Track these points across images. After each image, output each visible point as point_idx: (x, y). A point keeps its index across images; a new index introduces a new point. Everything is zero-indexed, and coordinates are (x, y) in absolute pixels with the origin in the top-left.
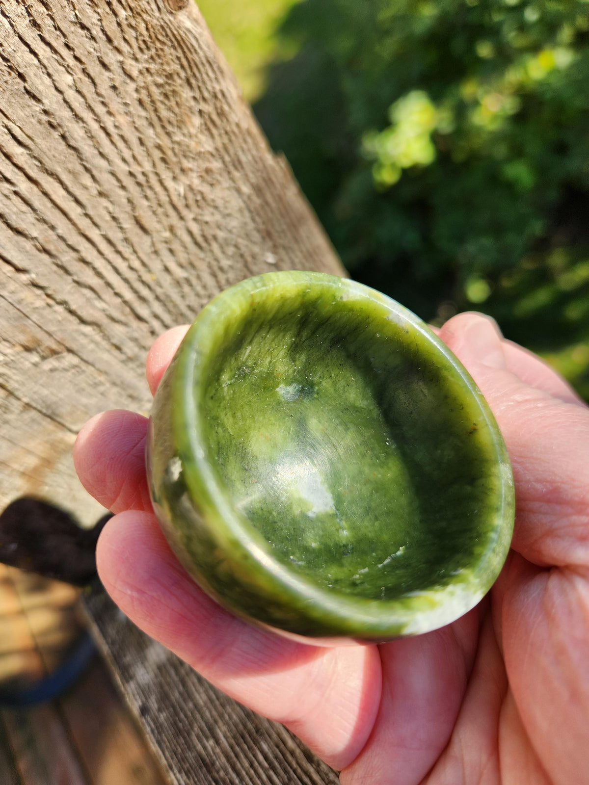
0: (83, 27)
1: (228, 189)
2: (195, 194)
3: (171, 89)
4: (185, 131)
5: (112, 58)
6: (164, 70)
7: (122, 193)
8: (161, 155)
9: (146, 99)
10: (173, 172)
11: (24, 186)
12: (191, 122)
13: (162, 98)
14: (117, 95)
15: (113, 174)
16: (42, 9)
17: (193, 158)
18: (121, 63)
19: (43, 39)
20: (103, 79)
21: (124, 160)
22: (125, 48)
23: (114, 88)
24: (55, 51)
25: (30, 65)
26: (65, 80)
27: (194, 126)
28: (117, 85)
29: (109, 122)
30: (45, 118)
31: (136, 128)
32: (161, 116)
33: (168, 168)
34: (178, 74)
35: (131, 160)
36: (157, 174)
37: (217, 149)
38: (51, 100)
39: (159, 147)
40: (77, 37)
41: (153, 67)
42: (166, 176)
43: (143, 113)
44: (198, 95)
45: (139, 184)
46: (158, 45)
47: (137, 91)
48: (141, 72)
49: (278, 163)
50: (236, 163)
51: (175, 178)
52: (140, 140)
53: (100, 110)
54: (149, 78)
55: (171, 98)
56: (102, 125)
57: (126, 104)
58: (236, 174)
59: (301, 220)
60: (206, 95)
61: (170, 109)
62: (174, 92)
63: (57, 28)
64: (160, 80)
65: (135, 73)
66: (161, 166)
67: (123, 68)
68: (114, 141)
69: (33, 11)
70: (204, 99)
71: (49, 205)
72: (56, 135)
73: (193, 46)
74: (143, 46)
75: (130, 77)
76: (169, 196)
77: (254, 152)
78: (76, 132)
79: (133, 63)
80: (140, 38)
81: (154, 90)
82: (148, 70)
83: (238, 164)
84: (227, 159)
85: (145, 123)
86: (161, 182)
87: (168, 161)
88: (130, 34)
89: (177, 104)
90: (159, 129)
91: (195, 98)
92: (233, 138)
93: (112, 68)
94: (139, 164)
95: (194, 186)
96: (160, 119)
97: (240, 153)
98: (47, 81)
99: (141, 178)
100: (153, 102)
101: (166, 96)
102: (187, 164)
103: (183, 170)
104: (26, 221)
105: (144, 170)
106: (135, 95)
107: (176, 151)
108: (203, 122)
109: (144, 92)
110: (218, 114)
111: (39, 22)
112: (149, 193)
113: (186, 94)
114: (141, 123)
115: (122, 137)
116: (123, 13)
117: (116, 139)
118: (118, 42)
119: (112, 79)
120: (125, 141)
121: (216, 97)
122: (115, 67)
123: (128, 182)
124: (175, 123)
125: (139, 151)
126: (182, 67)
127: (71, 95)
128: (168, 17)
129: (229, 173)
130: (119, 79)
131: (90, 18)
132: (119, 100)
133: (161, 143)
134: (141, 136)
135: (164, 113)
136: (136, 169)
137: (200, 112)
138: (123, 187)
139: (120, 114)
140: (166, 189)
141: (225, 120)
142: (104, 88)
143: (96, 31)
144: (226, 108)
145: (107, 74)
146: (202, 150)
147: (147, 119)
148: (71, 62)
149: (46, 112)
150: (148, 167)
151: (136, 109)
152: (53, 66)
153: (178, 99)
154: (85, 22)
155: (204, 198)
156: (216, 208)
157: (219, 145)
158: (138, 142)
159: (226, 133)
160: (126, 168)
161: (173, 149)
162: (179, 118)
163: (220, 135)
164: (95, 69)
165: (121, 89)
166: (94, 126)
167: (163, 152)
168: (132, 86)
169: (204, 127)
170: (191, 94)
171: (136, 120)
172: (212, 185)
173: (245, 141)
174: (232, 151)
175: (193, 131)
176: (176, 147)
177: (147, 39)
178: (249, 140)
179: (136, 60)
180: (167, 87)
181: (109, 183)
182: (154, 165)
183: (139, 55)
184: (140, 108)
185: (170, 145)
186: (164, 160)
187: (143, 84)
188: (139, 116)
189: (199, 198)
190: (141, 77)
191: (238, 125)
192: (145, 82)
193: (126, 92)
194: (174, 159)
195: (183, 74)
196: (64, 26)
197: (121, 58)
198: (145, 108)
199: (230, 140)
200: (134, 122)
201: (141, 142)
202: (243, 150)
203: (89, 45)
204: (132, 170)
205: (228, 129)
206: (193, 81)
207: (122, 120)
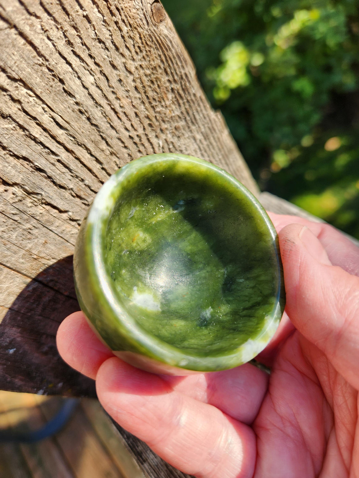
0: (100, 41)
1: (188, 138)
2: (168, 144)
3: (155, 77)
4: (163, 104)
5: (119, 61)
6: (151, 65)
7: (125, 150)
8: (149, 122)
9: (140, 86)
10: (156, 132)
11: (64, 156)
12: (167, 97)
13: (149, 83)
14: (121, 85)
15: (119, 139)
16: (74, 32)
17: (168, 121)
18: (124, 64)
19: (74, 53)
20: (113, 75)
21: (126, 129)
22: (127, 53)
23: (120, 81)
24: (82, 60)
25: (67, 72)
26: (89, 80)
27: (168, 99)
28: (122, 78)
29: (116, 104)
30: (77, 107)
31: (134, 106)
32: (149, 96)
33: (153, 130)
34: (159, 66)
35: (130, 128)
36: (146, 135)
37: (182, 113)
38: (81, 95)
39: (148, 117)
40: (97, 49)
41: (144, 63)
42: (152, 135)
43: (138, 95)
44: (171, 78)
45: (135, 143)
46: (147, 48)
47: (134, 81)
48: (136, 68)
49: (217, 116)
50: (194, 120)
51: (157, 137)
52: (136, 113)
53: (111, 97)
54: (142, 71)
55: (155, 83)
56: (112, 107)
57: (128, 91)
58: (193, 128)
59: (230, 151)
60: (176, 77)
61: (154, 90)
62: (157, 79)
63: (84, 44)
64: (148, 72)
65: (133, 69)
66: (149, 129)
67: (125, 67)
68: (120, 116)
69: (67, 34)
70: (175, 81)
71: (80, 165)
72: (84, 117)
73: (168, 46)
74: (138, 50)
75: (130, 72)
76: (153, 148)
77: (204, 112)
78: (96, 114)
79: (132, 62)
80: (136, 45)
81: (145, 79)
82: (141, 66)
83: (194, 121)
84: (188, 118)
85: (139, 101)
86: (148, 140)
87: (153, 126)
88: (130, 43)
89: (158, 86)
90: (147, 105)
91: (169, 81)
92: (192, 104)
93: (119, 68)
94: (135, 130)
95: (168, 140)
96: (148, 97)
97: (195, 113)
98: (78, 82)
99: (137, 140)
100: (144, 87)
101: (152, 82)
102: (164, 126)
103: (162, 130)
104: (65, 179)
105: (138, 134)
106: (133, 84)
107: (158, 118)
108: (174, 96)
109: (138, 81)
110: (183, 90)
111: (72, 41)
112: (142, 148)
113: (164, 78)
114: (136, 102)
115: (125, 113)
116: (125, 29)
117: (121, 115)
118: (123, 50)
119: (119, 75)
120: (127, 116)
121: (182, 78)
122: (121, 67)
123: (129, 143)
124: (157, 99)
125: (135, 121)
126: (162, 61)
127: (94, 90)
128: (153, 28)
129: (189, 127)
130: (123, 74)
131: (105, 35)
132: (123, 89)
133: (148, 114)
134: (136, 111)
135: (151, 94)
136: (133, 134)
137: (172, 89)
138: (126, 147)
139: (124, 97)
140: (151, 144)
141: (187, 93)
142: (114, 82)
143: (109, 44)
144: (188, 84)
145: (115, 72)
146: (173, 115)
147: (140, 98)
148: (93, 67)
149: (77, 104)
150: (141, 131)
151: (133, 94)
152: (82, 72)
153: (159, 83)
154: (101, 38)
155: (174, 146)
156: (181, 151)
157: (183, 109)
158: (134, 115)
159: (188, 101)
160: (127, 134)
161: (156, 117)
162: (159, 96)
163: (184, 103)
164: (108, 70)
165: (124, 81)
166: (108, 108)
167: (150, 120)
168: (131, 78)
169: (174, 99)
170: (167, 78)
171: (133, 101)
172: (179, 137)
173: (199, 105)
174: (191, 113)
175: (168, 103)
176: (157, 115)
177: (140, 45)
178: (201, 104)
179: (134, 60)
180: (152, 76)
181: (117, 145)
182: (144, 129)
183: (135, 57)
184: (136, 92)
185: (154, 114)
186: (150, 125)
187: (138, 76)
188: (135, 98)
189: (171, 146)
190: (136, 71)
191: (195, 95)
192: (139, 74)
193: (127, 82)
194: (157, 124)
195: (162, 66)
196: (88, 42)
197: (124, 60)
198: (139, 92)
199: (190, 106)
200: (132, 102)
201: (137, 115)
202: (197, 112)
203: (104, 53)
204: (131, 135)
205: (189, 98)
206: (168, 70)
207: (125, 102)
